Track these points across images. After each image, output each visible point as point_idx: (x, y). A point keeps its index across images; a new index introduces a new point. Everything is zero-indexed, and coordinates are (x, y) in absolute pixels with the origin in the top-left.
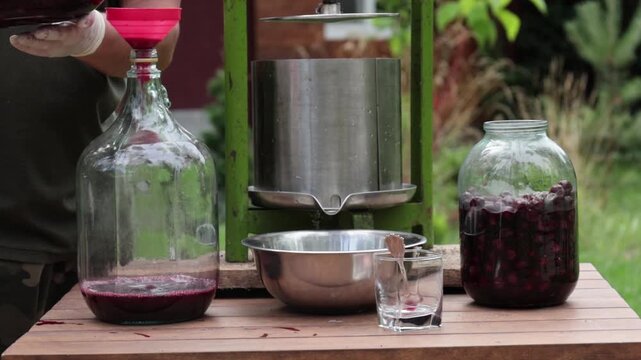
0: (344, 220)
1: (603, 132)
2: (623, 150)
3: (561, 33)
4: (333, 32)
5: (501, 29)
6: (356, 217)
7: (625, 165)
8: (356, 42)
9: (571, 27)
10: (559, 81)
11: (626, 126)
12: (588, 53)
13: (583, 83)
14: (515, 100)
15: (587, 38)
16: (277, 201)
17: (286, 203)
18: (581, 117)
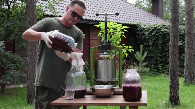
0: (106, 84)
1: (140, 70)
2: (143, 73)
3: (134, 56)
4: (101, 56)
5: (125, 55)
6: (109, 83)
7: (143, 75)
8: (104, 57)
9: (135, 55)
10: (133, 62)
11: (143, 69)
12: (138, 59)
13: (137, 63)
14: (127, 66)
15: (138, 57)
16: (97, 81)
17: (99, 81)
18: (137, 68)
